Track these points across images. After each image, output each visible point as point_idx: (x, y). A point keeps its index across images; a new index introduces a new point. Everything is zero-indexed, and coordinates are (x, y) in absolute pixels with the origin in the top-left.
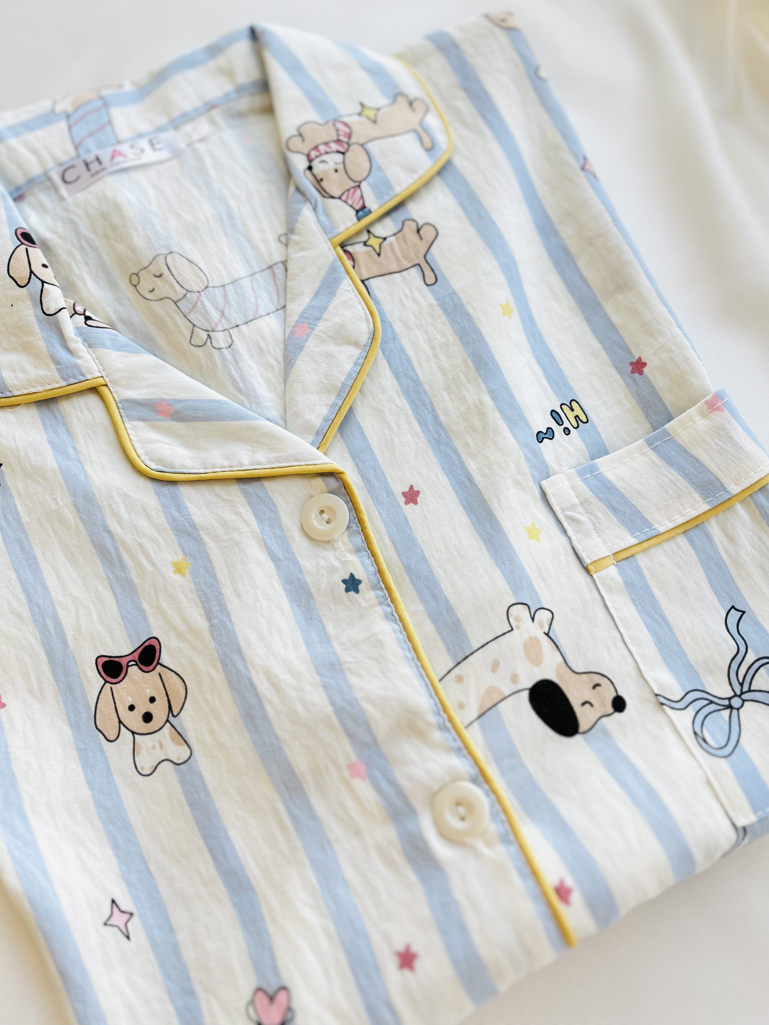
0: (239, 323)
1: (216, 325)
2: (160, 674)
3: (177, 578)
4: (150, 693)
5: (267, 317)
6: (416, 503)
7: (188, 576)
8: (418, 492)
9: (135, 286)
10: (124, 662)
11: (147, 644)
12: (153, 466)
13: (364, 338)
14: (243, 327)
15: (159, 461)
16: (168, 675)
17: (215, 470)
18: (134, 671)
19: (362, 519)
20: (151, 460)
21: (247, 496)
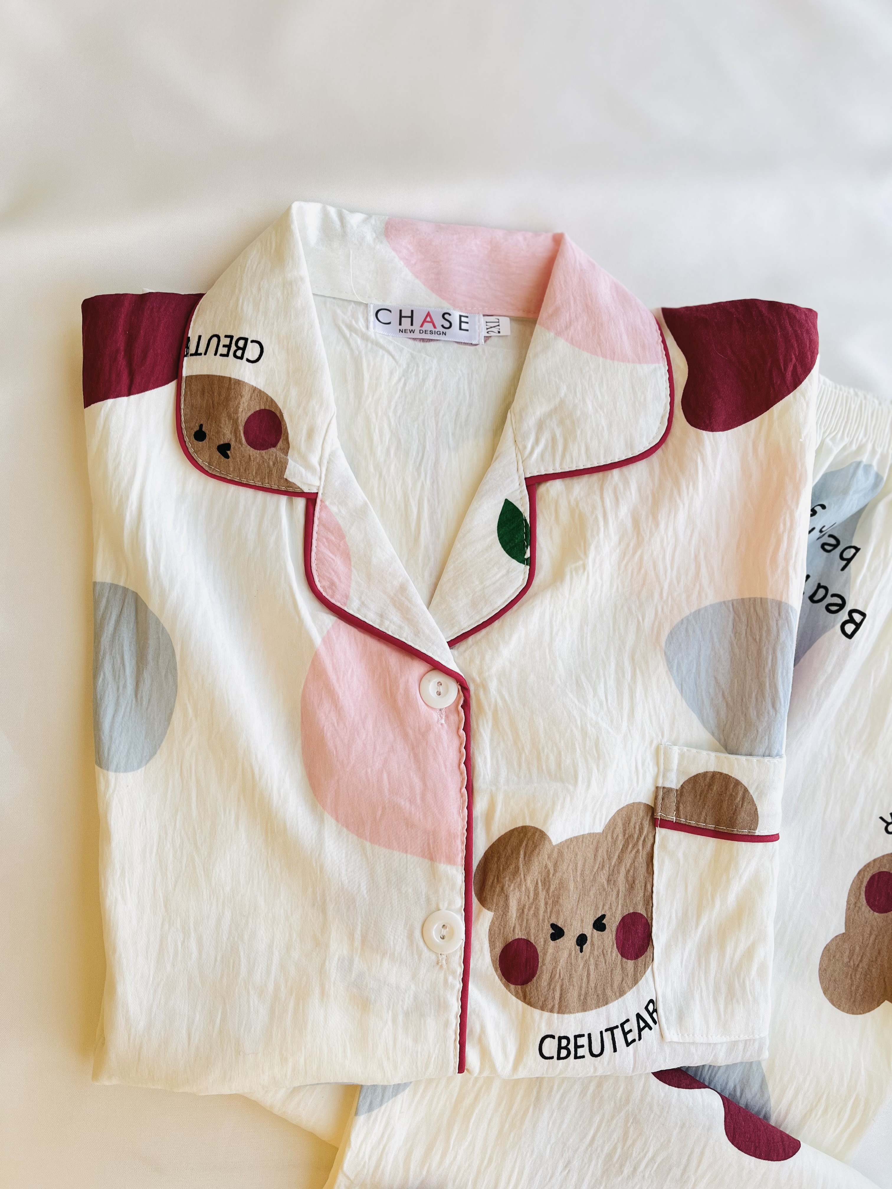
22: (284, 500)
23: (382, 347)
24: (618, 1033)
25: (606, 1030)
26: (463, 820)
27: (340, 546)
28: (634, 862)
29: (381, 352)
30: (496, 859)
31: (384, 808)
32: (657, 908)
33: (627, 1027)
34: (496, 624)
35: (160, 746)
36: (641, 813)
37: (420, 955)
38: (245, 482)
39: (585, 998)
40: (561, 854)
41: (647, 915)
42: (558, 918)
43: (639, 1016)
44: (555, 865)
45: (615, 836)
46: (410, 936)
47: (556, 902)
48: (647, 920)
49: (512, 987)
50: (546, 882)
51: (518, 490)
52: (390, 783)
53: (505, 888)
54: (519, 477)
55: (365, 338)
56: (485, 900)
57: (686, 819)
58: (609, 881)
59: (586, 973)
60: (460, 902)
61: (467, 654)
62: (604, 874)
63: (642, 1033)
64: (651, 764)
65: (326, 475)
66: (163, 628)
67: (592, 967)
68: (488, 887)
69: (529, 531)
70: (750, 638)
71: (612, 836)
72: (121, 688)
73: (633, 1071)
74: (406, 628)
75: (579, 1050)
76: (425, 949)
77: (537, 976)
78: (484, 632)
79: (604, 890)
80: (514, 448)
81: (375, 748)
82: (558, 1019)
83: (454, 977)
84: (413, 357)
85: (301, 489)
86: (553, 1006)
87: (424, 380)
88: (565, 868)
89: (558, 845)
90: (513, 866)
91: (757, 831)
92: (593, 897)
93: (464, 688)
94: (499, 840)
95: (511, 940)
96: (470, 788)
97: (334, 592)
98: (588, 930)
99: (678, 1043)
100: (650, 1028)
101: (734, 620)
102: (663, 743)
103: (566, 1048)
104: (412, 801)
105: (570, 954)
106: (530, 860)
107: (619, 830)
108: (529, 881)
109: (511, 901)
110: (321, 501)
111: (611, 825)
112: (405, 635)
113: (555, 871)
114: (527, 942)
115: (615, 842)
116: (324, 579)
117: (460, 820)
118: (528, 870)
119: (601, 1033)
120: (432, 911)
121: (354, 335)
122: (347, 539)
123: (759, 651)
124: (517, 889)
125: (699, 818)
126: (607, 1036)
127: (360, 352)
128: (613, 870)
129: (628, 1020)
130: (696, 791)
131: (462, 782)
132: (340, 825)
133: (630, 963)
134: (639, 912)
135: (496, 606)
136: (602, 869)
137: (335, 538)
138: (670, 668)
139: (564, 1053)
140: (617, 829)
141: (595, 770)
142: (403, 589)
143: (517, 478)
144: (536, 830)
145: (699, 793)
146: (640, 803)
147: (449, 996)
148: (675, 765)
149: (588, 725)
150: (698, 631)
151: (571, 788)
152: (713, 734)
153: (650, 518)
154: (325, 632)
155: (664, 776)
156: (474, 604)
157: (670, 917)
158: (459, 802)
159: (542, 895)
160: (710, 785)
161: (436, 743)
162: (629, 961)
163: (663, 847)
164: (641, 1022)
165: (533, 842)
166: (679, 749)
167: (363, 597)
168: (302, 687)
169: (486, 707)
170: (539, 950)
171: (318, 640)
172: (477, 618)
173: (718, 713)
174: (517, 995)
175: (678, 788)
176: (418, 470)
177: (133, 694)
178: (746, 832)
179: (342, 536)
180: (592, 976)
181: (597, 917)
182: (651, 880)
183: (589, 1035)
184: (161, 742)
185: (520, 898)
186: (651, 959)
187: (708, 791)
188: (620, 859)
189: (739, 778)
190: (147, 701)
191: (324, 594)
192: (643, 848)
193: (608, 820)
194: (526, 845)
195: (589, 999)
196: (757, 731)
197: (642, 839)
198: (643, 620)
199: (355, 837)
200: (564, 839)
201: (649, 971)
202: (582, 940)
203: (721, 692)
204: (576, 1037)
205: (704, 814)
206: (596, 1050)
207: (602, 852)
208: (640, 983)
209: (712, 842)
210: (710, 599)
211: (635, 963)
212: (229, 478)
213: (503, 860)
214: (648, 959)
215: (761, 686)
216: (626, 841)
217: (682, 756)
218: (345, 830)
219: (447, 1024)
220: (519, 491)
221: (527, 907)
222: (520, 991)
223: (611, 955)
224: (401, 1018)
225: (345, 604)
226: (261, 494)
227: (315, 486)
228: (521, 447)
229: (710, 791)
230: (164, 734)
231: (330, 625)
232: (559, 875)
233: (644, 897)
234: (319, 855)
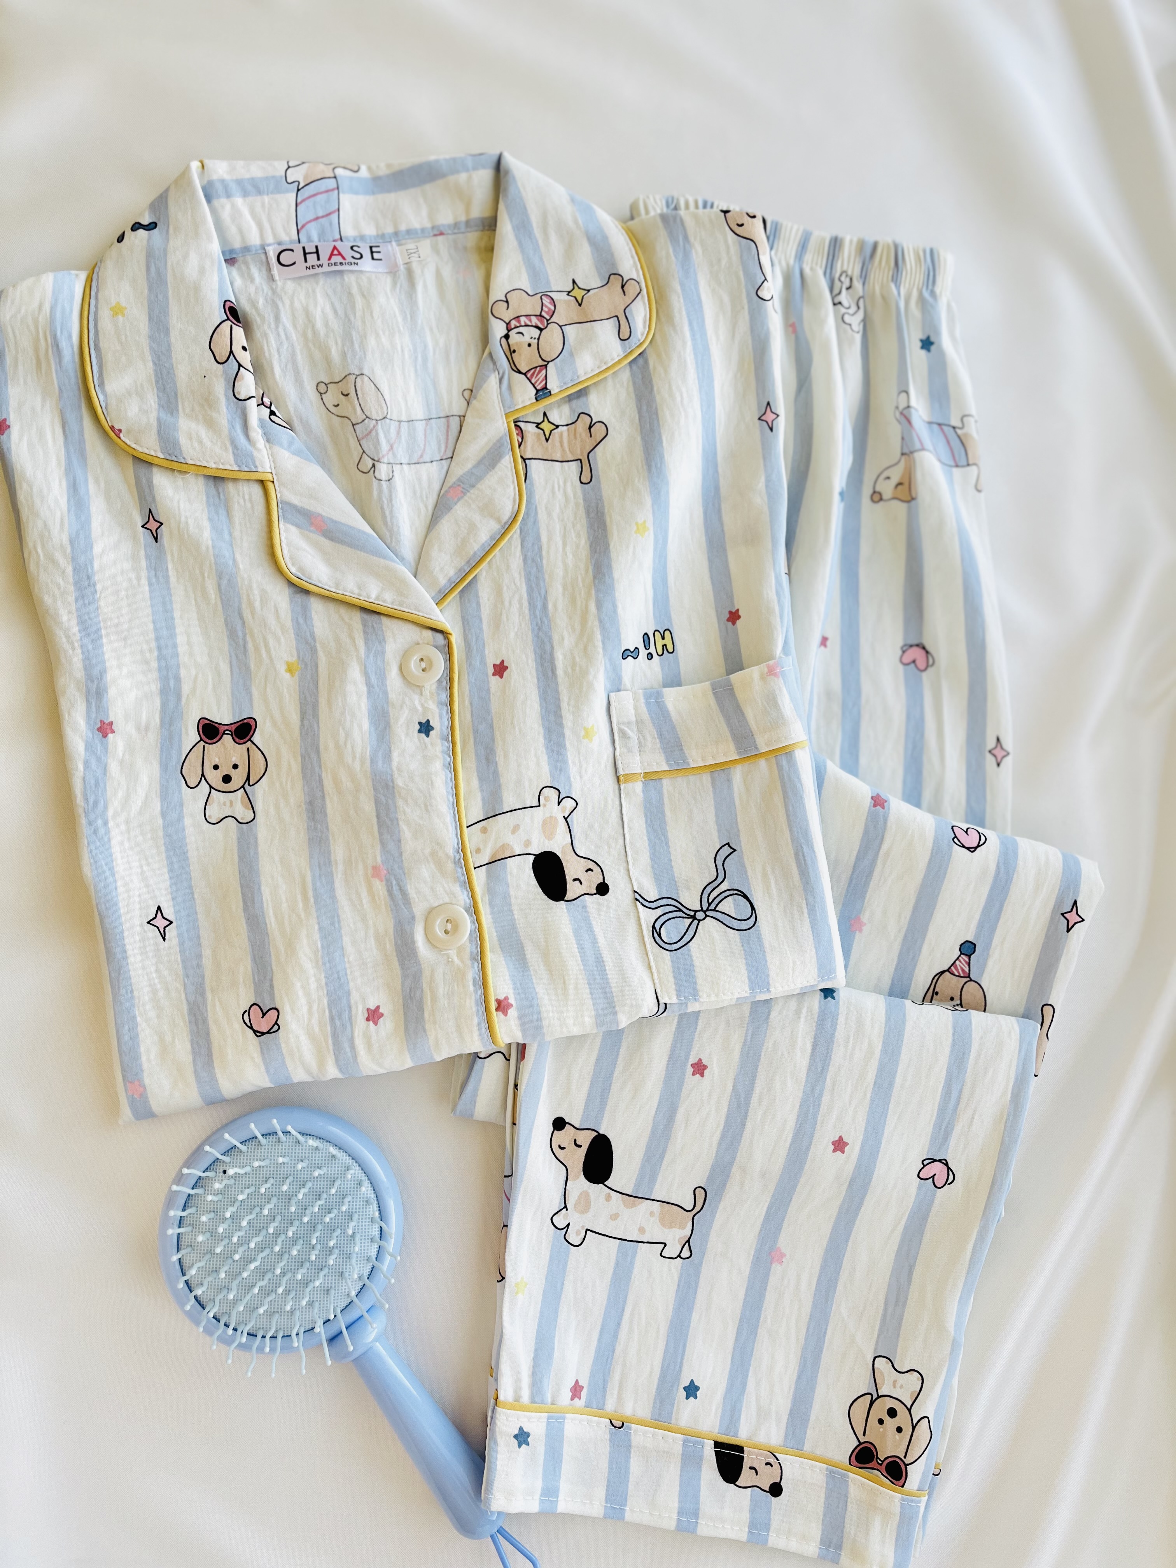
0: (403, 462)
1: (383, 457)
2: (248, 749)
3: (287, 676)
4: (235, 760)
5: (429, 464)
6: (501, 677)
7: (296, 677)
8: (507, 668)
9: (321, 394)
10: (222, 729)
11: (246, 721)
12: (293, 570)
13: (506, 515)
14: (405, 467)
15: (300, 569)
16: (255, 752)
17: (345, 593)
18: (227, 739)
19: (453, 678)
20: (293, 565)
21: (365, 625)
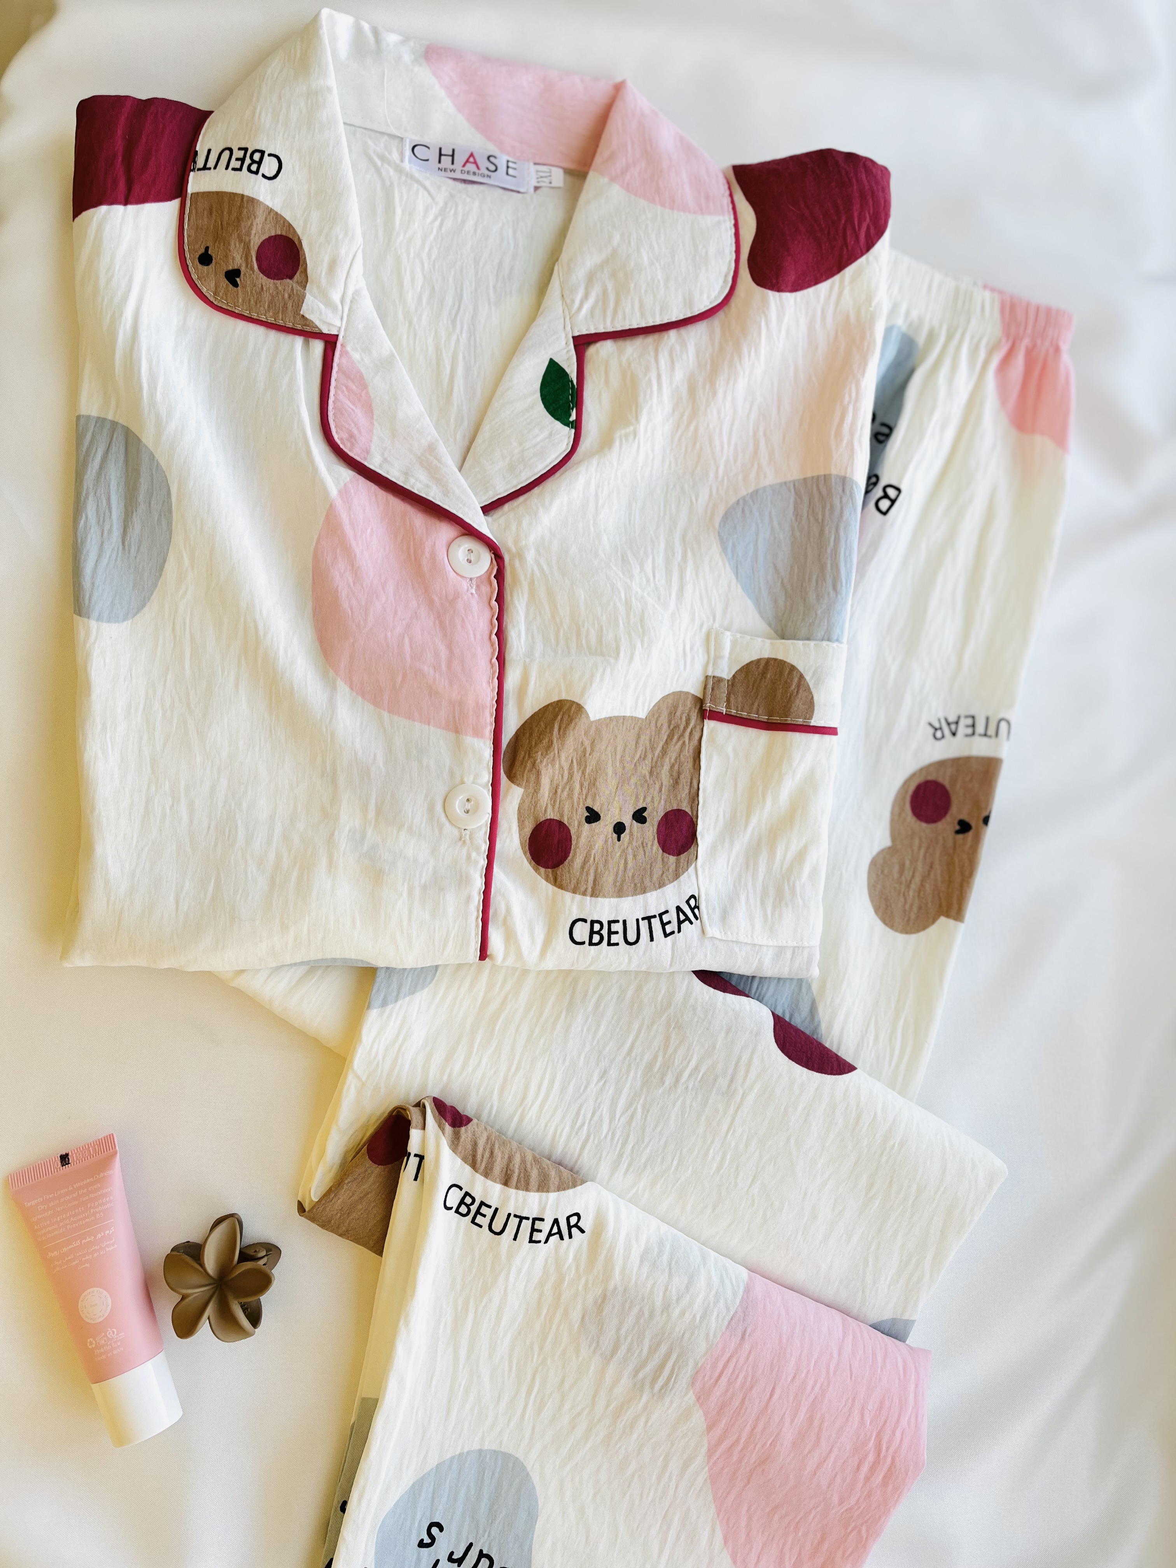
22: (299, 341)
23: (417, 181)
24: (656, 923)
25: (643, 919)
26: (493, 690)
27: (361, 396)
28: (680, 756)
29: (416, 186)
30: (528, 734)
31: (405, 675)
32: (703, 806)
33: (666, 918)
34: (536, 490)
35: (149, 599)
36: (689, 703)
37: (441, 827)
38: (255, 317)
39: (622, 885)
40: (598, 731)
41: (692, 813)
42: (594, 800)
43: (679, 909)
44: (593, 743)
45: (659, 725)
46: (431, 809)
47: (593, 784)
48: (692, 819)
49: (542, 870)
50: (582, 761)
51: (564, 349)
52: (412, 649)
53: (536, 765)
54: (566, 336)
55: (399, 170)
56: (515, 776)
57: (737, 711)
58: (651, 773)
59: (623, 861)
60: (487, 777)
61: (502, 521)
62: (646, 764)
63: (682, 926)
64: (701, 651)
65: (348, 316)
66: (158, 464)
67: (630, 857)
68: (517, 763)
69: (575, 393)
70: (811, 519)
71: (656, 724)
72: (106, 532)
73: (671, 965)
74: (434, 487)
75: (613, 936)
76: (447, 825)
77: (569, 858)
78: (522, 499)
79: (646, 781)
80: (561, 302)
81: (396, 613)
82: (591, 901)
83: (479, 854)
84: (452, 196)
85: (319, 329)
86: (586, 890)
87: (463, 222)
88: (603, 747)
89: (596, 721)
90: (547, 740)
91: (812, 721)
92: (633, 787)
93: (498, 556)
94: (532, 717)
95: (541, 820)
96: (501, 659)
97: (352, 445)
98: (627, 820)
99: (721, 940)
100: (691, 923)
101: (796, 503)
102: (714, 628)
103: (598, 933)
104: (436, 668)
105: (606, 841)
106: (565, 734)
107: (664, 719)
108: (563, 758)
109: (543, 777)
110: (342, 345)
111: (655, 712)
112: (432, 494)
113: (592, 750)
114: (560, 825)
115: (659, 730)
116: (342, 430)
117: (489, 690)
118: (563, 745)
119: (637, 920)
120: (455, 785)
121: (386, 166)
122: (370, 389)
123: (822, 532)
124: (550, 765)
125: (751, 708)
126: (644, 925)
127: (392, 183)
128: (656, 762)
129: (667, 912)
130: (748, 681)
131: (493, 654)
132: (354, 694)
133: (672, 859)
134: (684, 809)
135: (536, 470)
136: (644, 759)
137: (356, 387)
138: (724, 550)
139: (596, 938)
140: (661, 719)
141: (639, 645)
142: (431, 448)
143: (563, 335)
144: (572, 703)
145: (751, 684)
146: (687, 693)
147: (472, 872)
148: (726, 652)
149: (633, 599)
150: (756, 514)
151: (612, 660)
152: (770, 625)
153: (708, 386)
154: (342, 485)
155: (715, 664)
156: (511, 468)
157: (718, 816)
158: (489, 671)
159: (577, 776)
160: (764, 674)
161: (465, 611)
162: (671, 857)
163: (712, 740)
164: (681, 914)
165: (569, 715)
166: (731, 635)
167: (385, 454)
168: (314, 544)
169: (522, 578)
170: (573, 832)
171: (334, 491)
172: (515, 483)
173: (776, 601)
174: (547, 879)
175: (729, 679)
176: (454, 322)
177: (120, 540)
178: (800, 721)
179: (363, 385)
180: (630, 865)
181: (637, 808)
182: (697, 776)
183: (625, 922)
184: (152, 594)
185: (553, 777)
186: (695, 857)
187: (761, 680)
188: (664, 752)
189: (794, 663)
190: (137, 548)
191: (341, 446)
192: (690, 739)
193: (651, 707)
194: (562, 719)
195: (625, 888)
196: (816, 614)
197: (689, 730)
198: (697, 500)
199: (372, 707)
200: (603, 716)
201: (691, 869)
202: (619, 828)
203: (780, 580)
204: (610, 923)
205: (756, 705)
206: (632, 937)
207: (645, 739)
208: (682, 878)
209: (764, 736)
210: (770, 478)
211: (677, 860)
212: (237, 312)
213: (535, 735)
214: (691, 857)
215: (822, 568)
216: (670, 733)
217: (734, 643)
218: (360, 699)
219: (468, 899)
220: (565, 351)
221: (560, 787)
222: (550, 875)
223: (652, 849)
224: (417, 892)
225: (365, 459)
226: (273, 334)
227: (336, 326)
228: (568, 301)
229: (763, 680)
230: (155, 585)
231: (348, 479)
232: (596, 755)
233: (689, 794)
234: (331, 720)
